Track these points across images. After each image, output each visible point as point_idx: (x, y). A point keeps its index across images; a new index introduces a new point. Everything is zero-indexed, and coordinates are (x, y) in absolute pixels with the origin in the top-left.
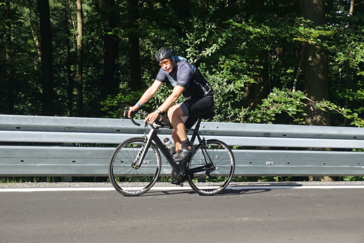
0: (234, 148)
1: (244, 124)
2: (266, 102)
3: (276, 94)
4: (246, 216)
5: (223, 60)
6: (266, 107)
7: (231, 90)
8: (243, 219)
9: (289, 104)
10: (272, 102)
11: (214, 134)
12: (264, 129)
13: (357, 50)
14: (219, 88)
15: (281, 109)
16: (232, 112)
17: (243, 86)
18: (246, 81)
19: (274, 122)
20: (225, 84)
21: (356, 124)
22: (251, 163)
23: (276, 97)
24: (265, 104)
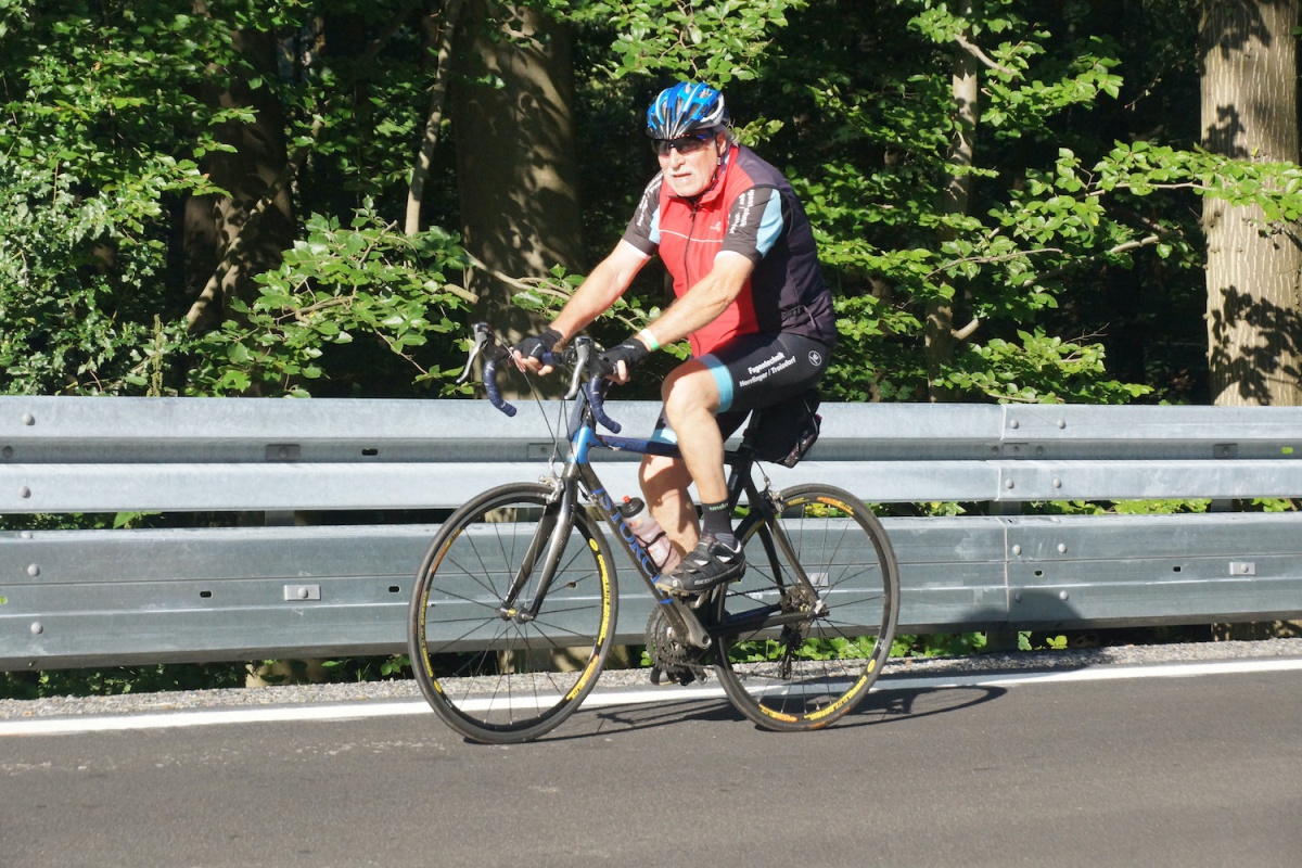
0: (118, 521)
1: (165, 399)
2: (275, 287)
3: (324, 247)
6: (275, 313)
7: (99, 231)
9: (388, 295)
10: (302, 289)
11: (17, 454)
12: (265, 426)
13: (713, 24)
14: (35, 220)
15: (350, 322)
16: (107, 344)
17: (155, 210)
18: (173, 185)
19: (318, 389)
20: (66, 198)
22: (206, 594)
23: (325, 264)
24: (269, 298)
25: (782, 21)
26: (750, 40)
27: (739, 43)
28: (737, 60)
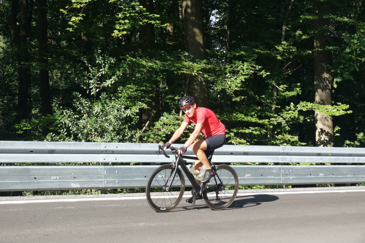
0: (131, 164)
1: (139, 143)
2: (158, 124)
3: (166, 118)
4: (142, 222)
5: (121, 89)
6: (158, 129)
7: (128, 115)
8: (139, 224)
9: (176, 126)
10: (162, 125)
11: (114, 153)
12: (156, 148)
13: (232, 81)
14: (118, 113)
15: (170, 130)
16: (129, 134)
17: (138, 111)
18: (141, 107)
20: (123, 110)
21: (233, 142)
22: (146, 176)
23: (166, 121)
24: (157, 126)
25: (244, 80)
26: (238, 83)
27: (237, 84)
28: (236, 86)
